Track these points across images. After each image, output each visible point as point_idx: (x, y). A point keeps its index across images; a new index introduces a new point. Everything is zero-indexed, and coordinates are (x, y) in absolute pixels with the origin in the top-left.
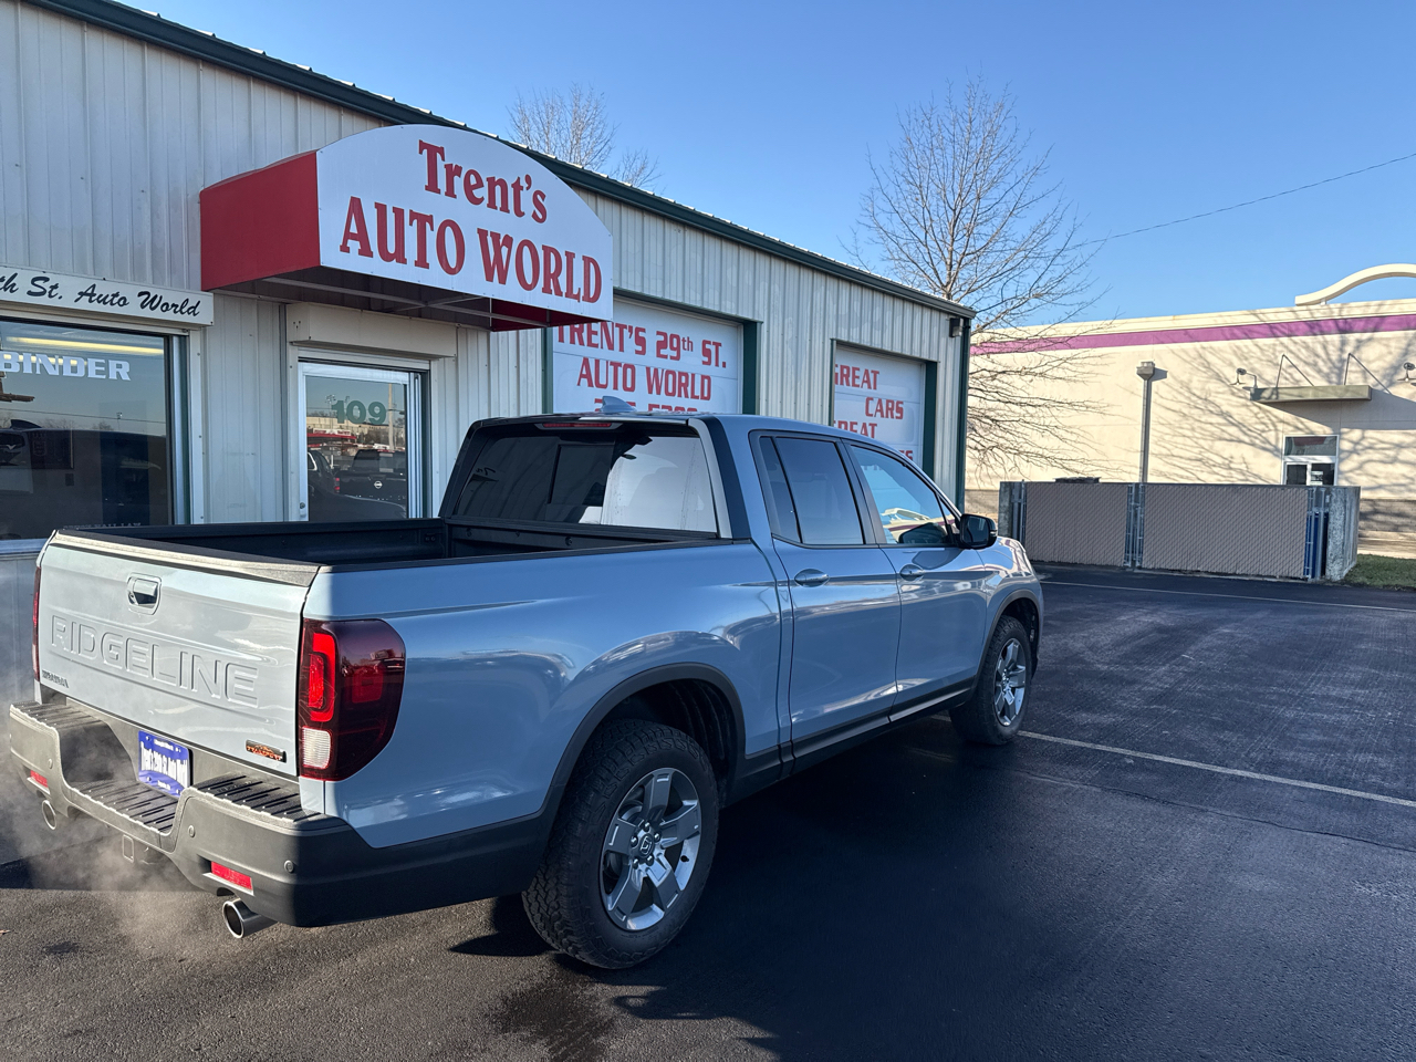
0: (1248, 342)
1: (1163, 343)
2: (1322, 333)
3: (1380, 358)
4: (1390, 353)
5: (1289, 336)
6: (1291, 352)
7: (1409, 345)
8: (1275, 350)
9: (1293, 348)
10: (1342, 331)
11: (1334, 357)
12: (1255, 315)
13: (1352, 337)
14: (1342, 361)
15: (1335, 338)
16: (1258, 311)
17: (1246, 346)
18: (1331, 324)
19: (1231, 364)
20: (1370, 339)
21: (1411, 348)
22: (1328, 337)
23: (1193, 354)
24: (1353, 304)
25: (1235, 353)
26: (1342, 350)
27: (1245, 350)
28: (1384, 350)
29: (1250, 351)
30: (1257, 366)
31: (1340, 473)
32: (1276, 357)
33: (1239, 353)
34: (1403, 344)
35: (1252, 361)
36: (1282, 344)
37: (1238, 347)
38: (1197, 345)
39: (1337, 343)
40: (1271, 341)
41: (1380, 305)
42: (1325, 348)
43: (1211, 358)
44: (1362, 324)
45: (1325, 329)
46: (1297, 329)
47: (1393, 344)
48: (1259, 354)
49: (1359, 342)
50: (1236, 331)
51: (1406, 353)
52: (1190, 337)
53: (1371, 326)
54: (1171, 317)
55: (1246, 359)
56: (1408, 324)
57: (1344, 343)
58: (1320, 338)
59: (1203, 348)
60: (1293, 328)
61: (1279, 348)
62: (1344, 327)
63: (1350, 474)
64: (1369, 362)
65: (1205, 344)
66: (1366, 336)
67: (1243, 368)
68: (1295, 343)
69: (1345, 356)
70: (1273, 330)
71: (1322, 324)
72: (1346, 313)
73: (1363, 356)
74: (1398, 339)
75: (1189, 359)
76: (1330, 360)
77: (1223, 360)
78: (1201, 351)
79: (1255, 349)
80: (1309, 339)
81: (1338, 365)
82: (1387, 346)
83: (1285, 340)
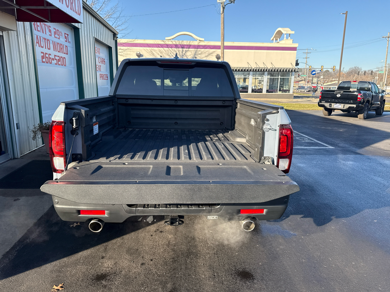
0: (162, 49)
1: (142, 47)
2: (178, 48)
3: (190, 55)
4: (192, 54)
5: (171, 48)
6: (172, 52)
7: (196, 52)
8: (168, 51)
9: (172, 51)
10: (182, 48)
11: (181, 54)
12: (163, 41)
13: (185, 49)
14: (183, 55)
15: (181, 49)
16: (164, 41)
17: (162, 50)
18: (180, 46)
19: (159, 54)
20: (188, 50)
21: (196, 53)
23: (149, 51)
24: (184, 41)
25: (159, 51)
26: (182, 53)
27: (162, 51)
28: (191, 53)
29: (163, 51)
30: (165, 55)
32: (169, 53)
33: (160, 51)
34: (195, 52)
35: (163, 54)
36: (170, 50)
37: (160, 50)
38: (150, 48)
39: (181, 51)
40: (167, 49)
42: (179, 52)
43: (154, 52)
44: (186, 46)
45: (179, 47)
46: (173, 46)
47: (193, 52)
48: (165, 52)
49: (186, 51)
50: (159, 46)
51: (195, 55)
52: (148, 46)
53: (188, 47)
54: (143, 40)
56: (195, 47)
57: (183, 51)
58: (178, 49)
59: (152, 49)
61: (169, 51)
62: (183, 47)
63: (185, 84)
64: (188, 56)
65: (152, 48)
66: (187, 49)
67: (161, 55)
68: (173, 50)
71: (178, 45)
72: (183, 43)
73: (187, 55)
74: (193, 51)
75: (148, 52)
76: (180, 55)
77: (157, 53)
78: (151, 50)
79: (164, 51)
80: (175, 49)
81: (182, 56)
82: (191, 52)
83: (170, 49)
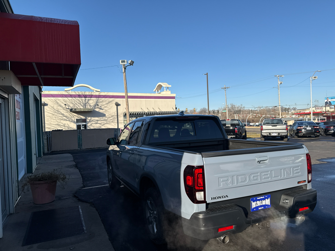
0: (66, 98)
1: (46, 97)
2: (81, 97)
3: (92, 103)
4: (94, 102)
5: (75, 97)
6: (75, 101)
7: (97, 101)
8: (72, 100)
9: (76, 100)
10: (85, 97)
11: (84, 102)
13: (87, 99)
14: (86, 103)
15: (84, 98)
17: (66, 99)
18: (83, 96)
19: (63, 103)
20: (90, 99)
21: (98, 101)
22: (82, 98)
23: (54, 100)
24: (87, 92)
25: (63, 101)
26: (85, 101)
27: (66, 100)
28: (93, 102)
29: (67, 100)
30: (68, 103)
31: (88, 126)
32: (72, 102)
33: (64, 100)
34: (96, 101)
35: (67, 102)
36: (73, 99)
37: (64, 99)
38: (55, 98)
39: (84, 100)
40: (71, 98)
41: (91, 93)
42: (82, 100)
43: (58, 101)
44: (88, 96)
45: (82, 97)
46: (76, 96)
47: (94, 100)
48: (69, 101)
49: (88, 99)
50: (63, 95)
51: (97, 102)
52: (53, 96)
53: (90, 97)
54: (48, 91)
55: (66, 102)
56: (97, 97)
57: (85, 100)
58: (81, 98)
59: (56, 99)
60: (75, 96)
61: (73, 100)
62: (85, 96)
63: (89, 126)
64: (91, 104)
65: (56, 98)
66: (90, 98)
67: (66, 104)
68: (76, 99)
69: (86, 102)
70: (71, 96)
71: (81, 95)
72: (85, 94)
73: (89, 103)
74: (95, 100)
75: (53, 101)
76: (83, 103)
77: (61, 102)
78: (56, 100)
79: (68, 100)
80: (79, 98)
81: (85, 104)
82: (93, 101)
83: (74, 98)
